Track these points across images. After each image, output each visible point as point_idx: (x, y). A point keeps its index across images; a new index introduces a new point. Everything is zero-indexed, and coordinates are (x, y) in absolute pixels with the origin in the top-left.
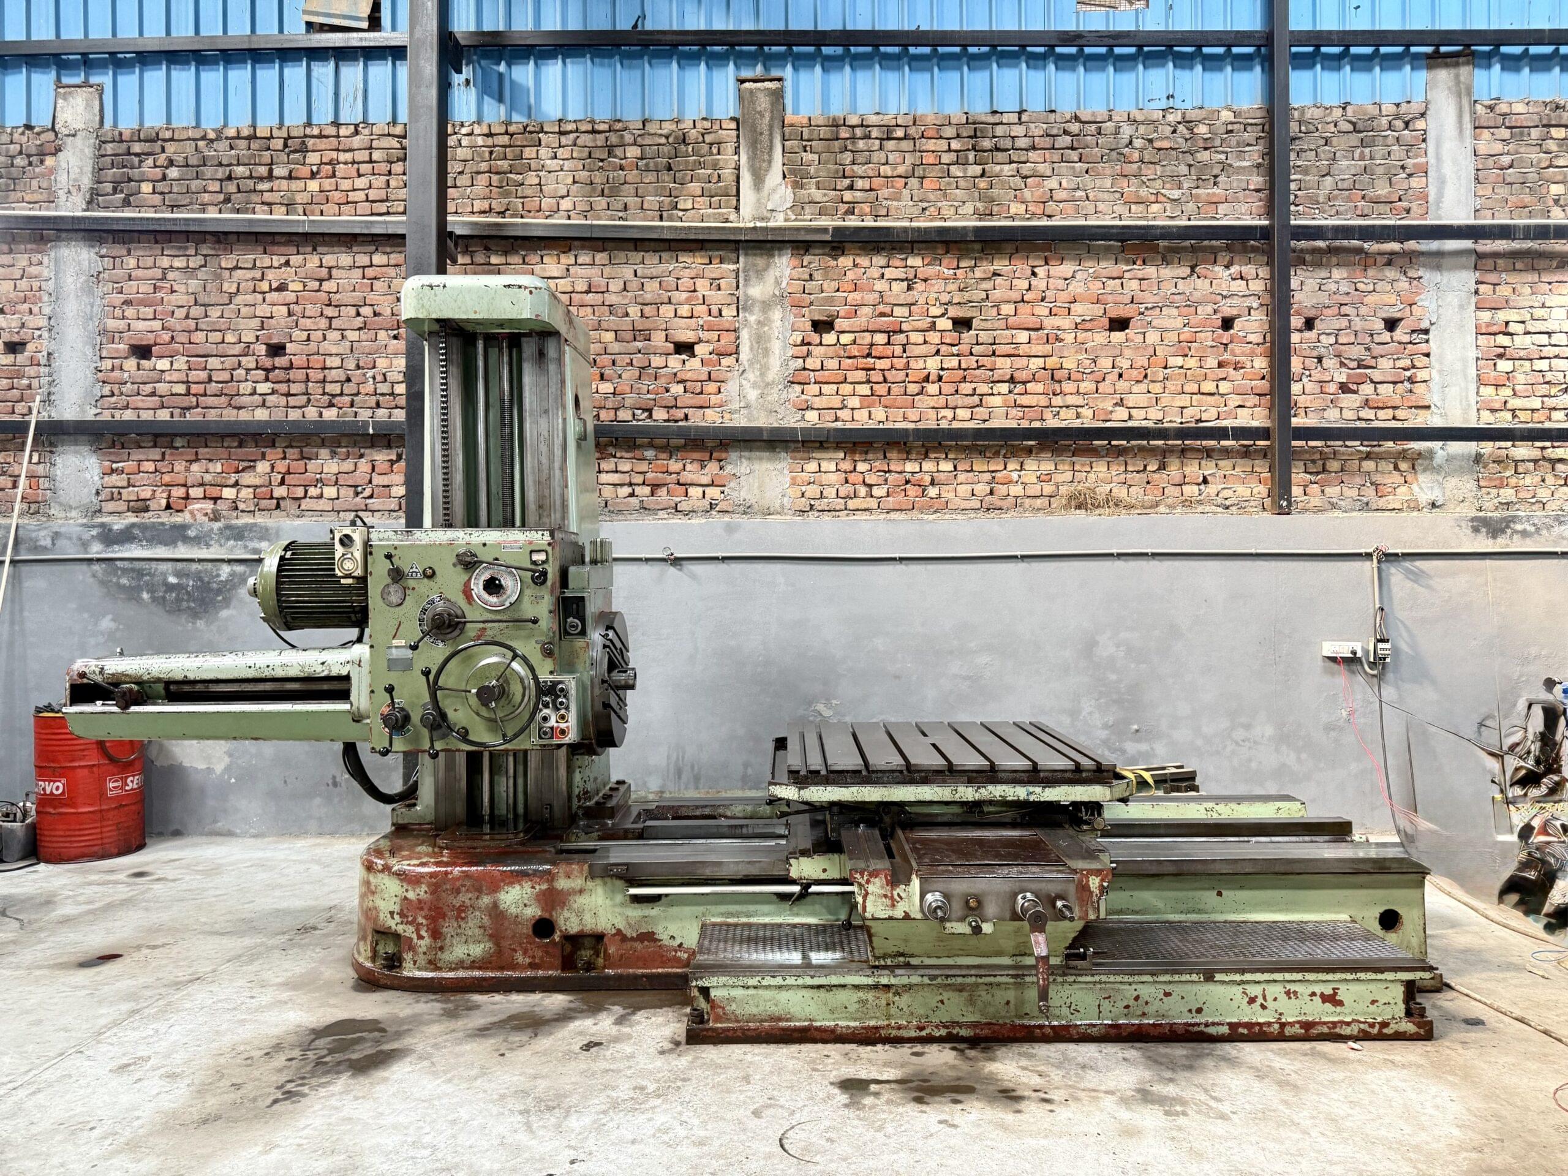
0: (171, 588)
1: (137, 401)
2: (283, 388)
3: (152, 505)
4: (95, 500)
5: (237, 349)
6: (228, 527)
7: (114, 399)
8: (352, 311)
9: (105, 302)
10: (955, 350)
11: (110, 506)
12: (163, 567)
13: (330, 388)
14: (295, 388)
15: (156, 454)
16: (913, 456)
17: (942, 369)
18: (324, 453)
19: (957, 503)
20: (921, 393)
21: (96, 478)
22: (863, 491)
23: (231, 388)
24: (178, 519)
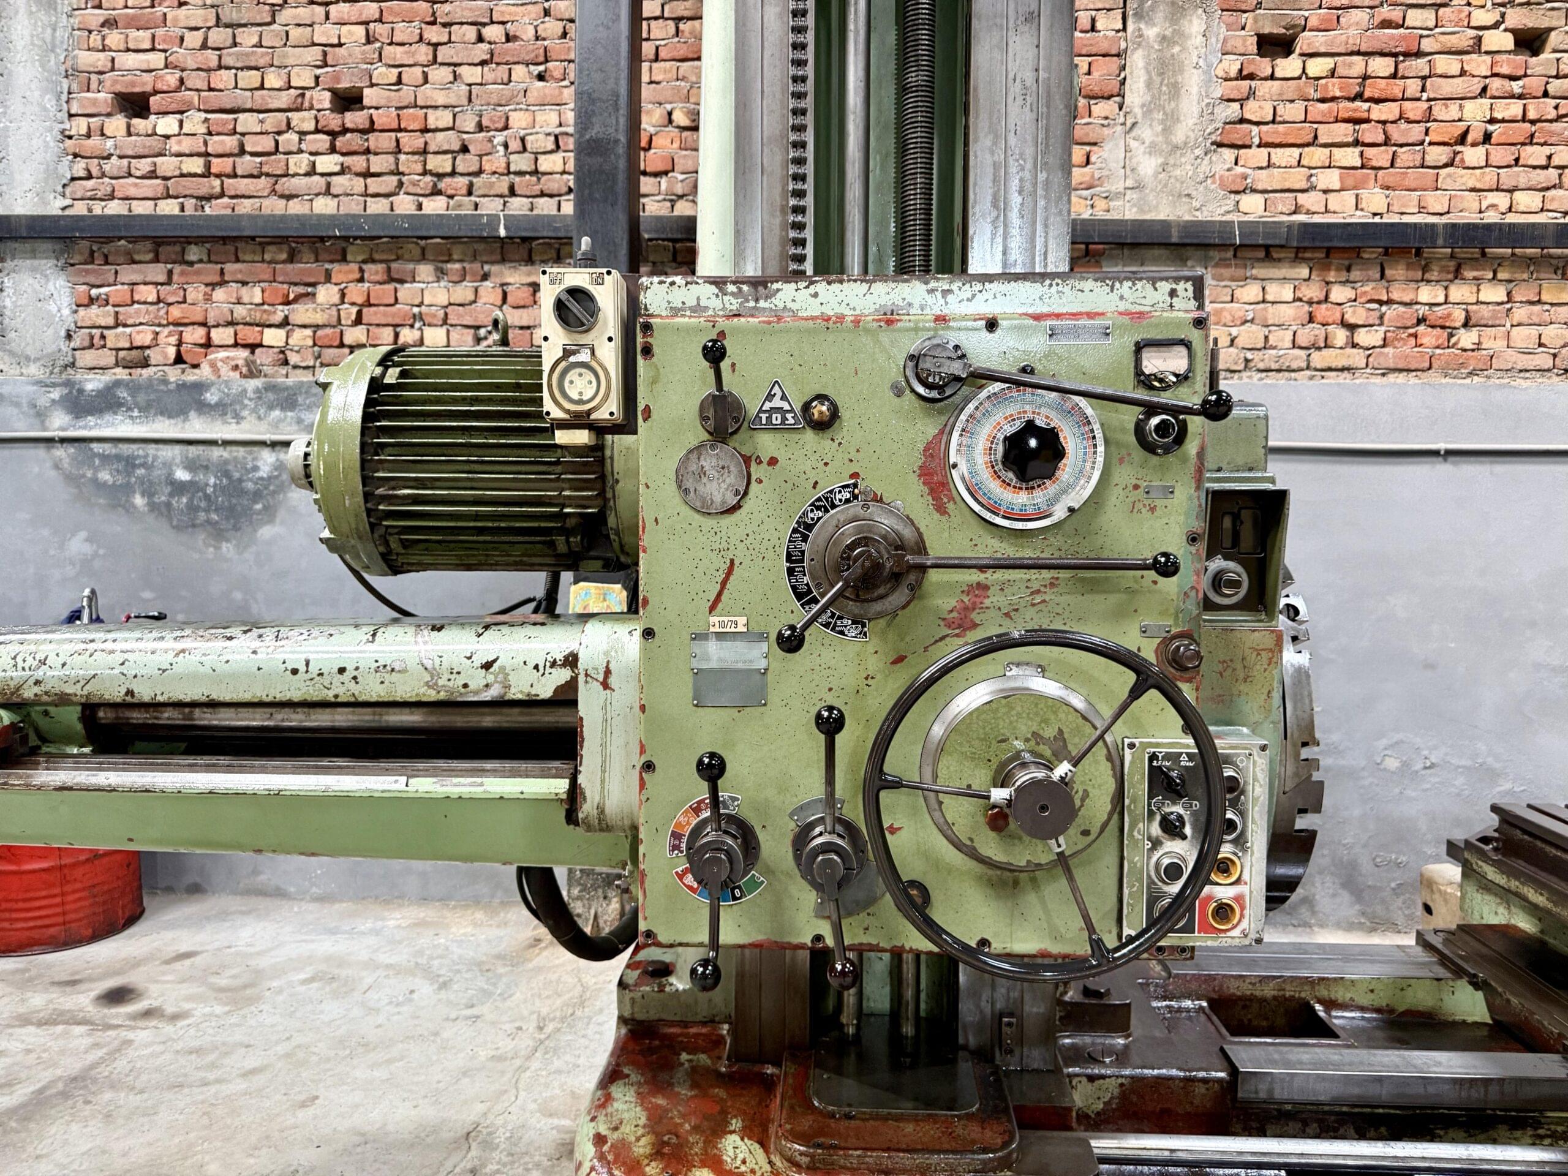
0: (179, 488)
1: (128, 186)
2: (358, 162)
3: (154, 355)
4: (64, 346)
5: (284, 99)
6: (271, 388)
7: (90, 184)
8: (471, 33)
9: (75, 22)
10: (1516, 87)
11: (87, 358)
12: (168, 453)
13: (435, 163)
14: (378, 164)
15: (158, 272)
16: (1434, 275)
17: (1492, 121)
18: (425, 271)
19: (1513, 359)
20: (1450, 164)
21: (66, 312)
22: (1340, 336)
23: (275, 164)
24: (192, 376)
